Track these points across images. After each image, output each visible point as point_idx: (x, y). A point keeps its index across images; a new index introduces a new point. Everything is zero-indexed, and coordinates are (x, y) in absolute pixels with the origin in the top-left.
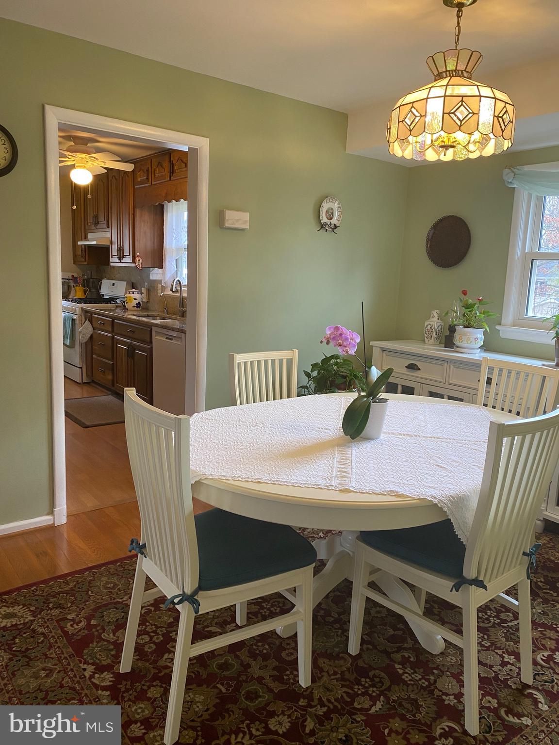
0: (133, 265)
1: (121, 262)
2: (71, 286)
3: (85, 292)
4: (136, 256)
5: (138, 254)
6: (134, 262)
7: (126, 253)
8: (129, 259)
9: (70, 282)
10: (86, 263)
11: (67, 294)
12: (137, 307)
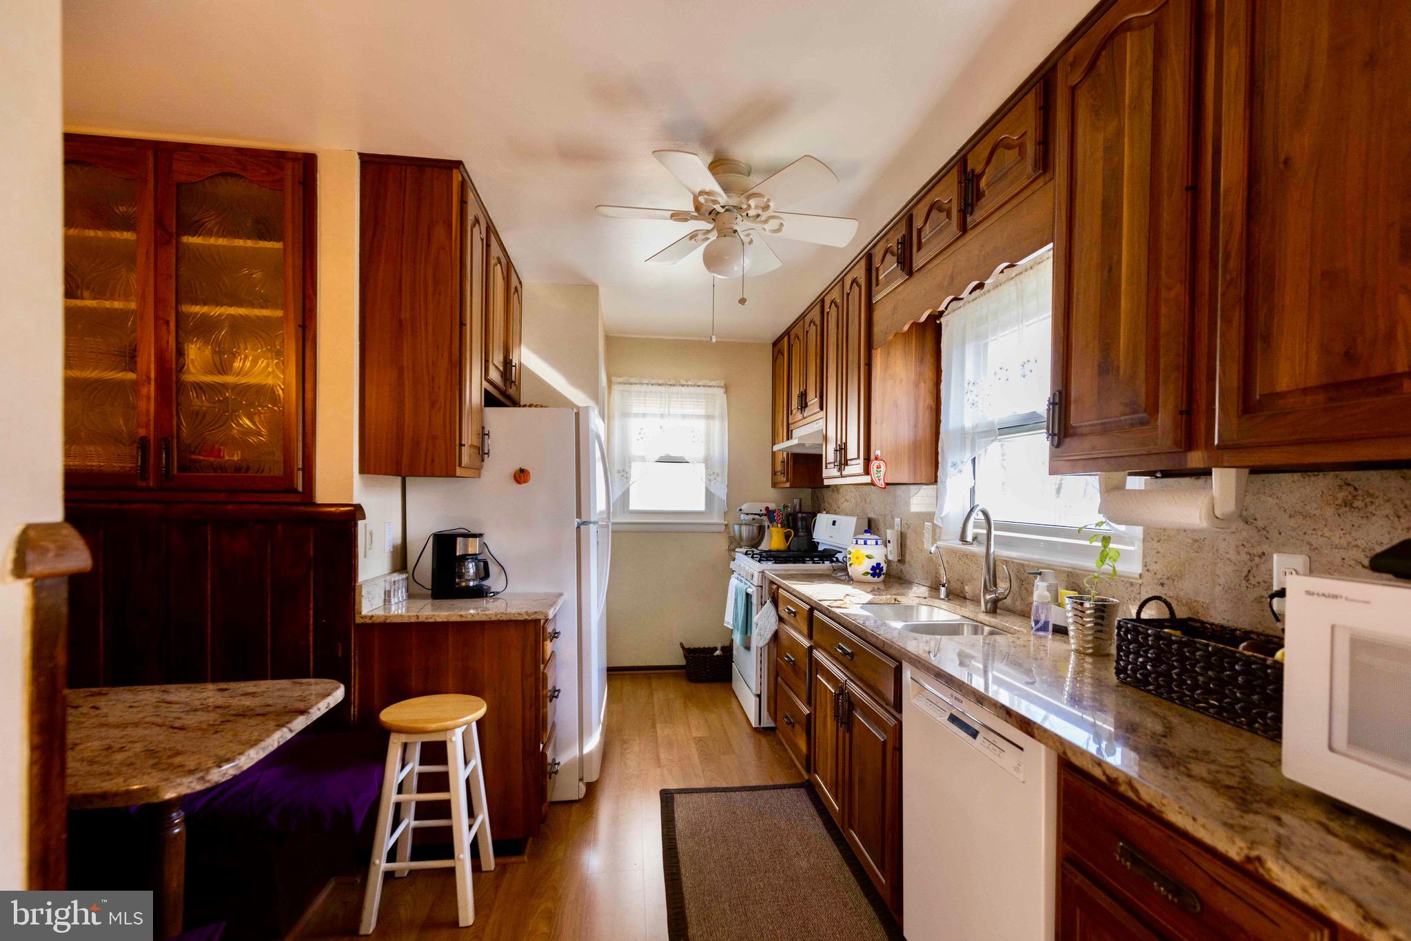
0: (867, 479)
1: (842, 476)
2: (764, 527)
3: (787, 537)
4: (872, 457)
5: (878, 453)
6: (867, 471)
7: (852, 452)
8: (856, 467)
9: (762, 520)
10: (788, 485)
11: (757, 540)
12: (873, 575)
